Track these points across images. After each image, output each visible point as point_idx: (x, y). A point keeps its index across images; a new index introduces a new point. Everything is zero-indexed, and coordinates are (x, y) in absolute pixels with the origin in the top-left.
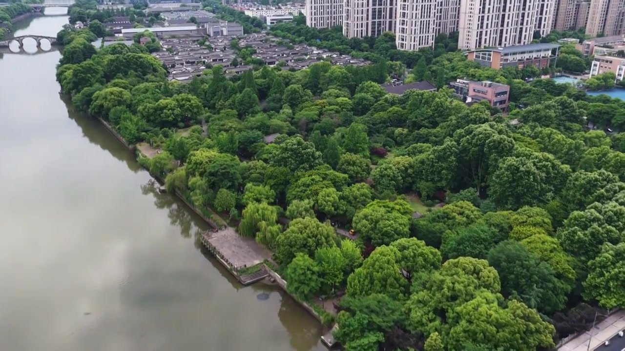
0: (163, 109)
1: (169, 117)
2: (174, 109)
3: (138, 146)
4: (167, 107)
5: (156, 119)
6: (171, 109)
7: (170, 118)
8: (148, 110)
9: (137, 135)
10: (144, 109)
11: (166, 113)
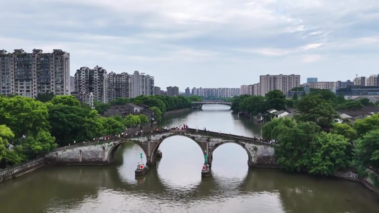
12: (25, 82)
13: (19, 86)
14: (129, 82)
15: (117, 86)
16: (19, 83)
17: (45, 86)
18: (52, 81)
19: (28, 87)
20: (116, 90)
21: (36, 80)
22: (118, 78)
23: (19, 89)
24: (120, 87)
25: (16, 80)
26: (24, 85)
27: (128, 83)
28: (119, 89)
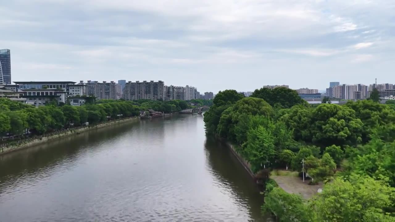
0: (328, 118)
1: (339, 131)
2: (349, 120)
3: (273, 176)
4: (335, 113)
5: (312, 135)
6: (344, 118)
7: (342, 133)
8: (300, 119)
9: (273, 152)
10: (291, 118)
11: (334, 123)
12: (148, 94)
13: (146, 95)
14: (184, 91)
15: (178, 94)
16: (146, 94)
17: (156, 95)
18: (159, 93)
19: (149, 96)
20: (178, 96)
21: (152, 93)
22: (178, 90)
23: (146, 97)
24: (180, 94)
25: (145, 93)
26: (148, 95)
27: (184, 93)
28: (179, 96)
